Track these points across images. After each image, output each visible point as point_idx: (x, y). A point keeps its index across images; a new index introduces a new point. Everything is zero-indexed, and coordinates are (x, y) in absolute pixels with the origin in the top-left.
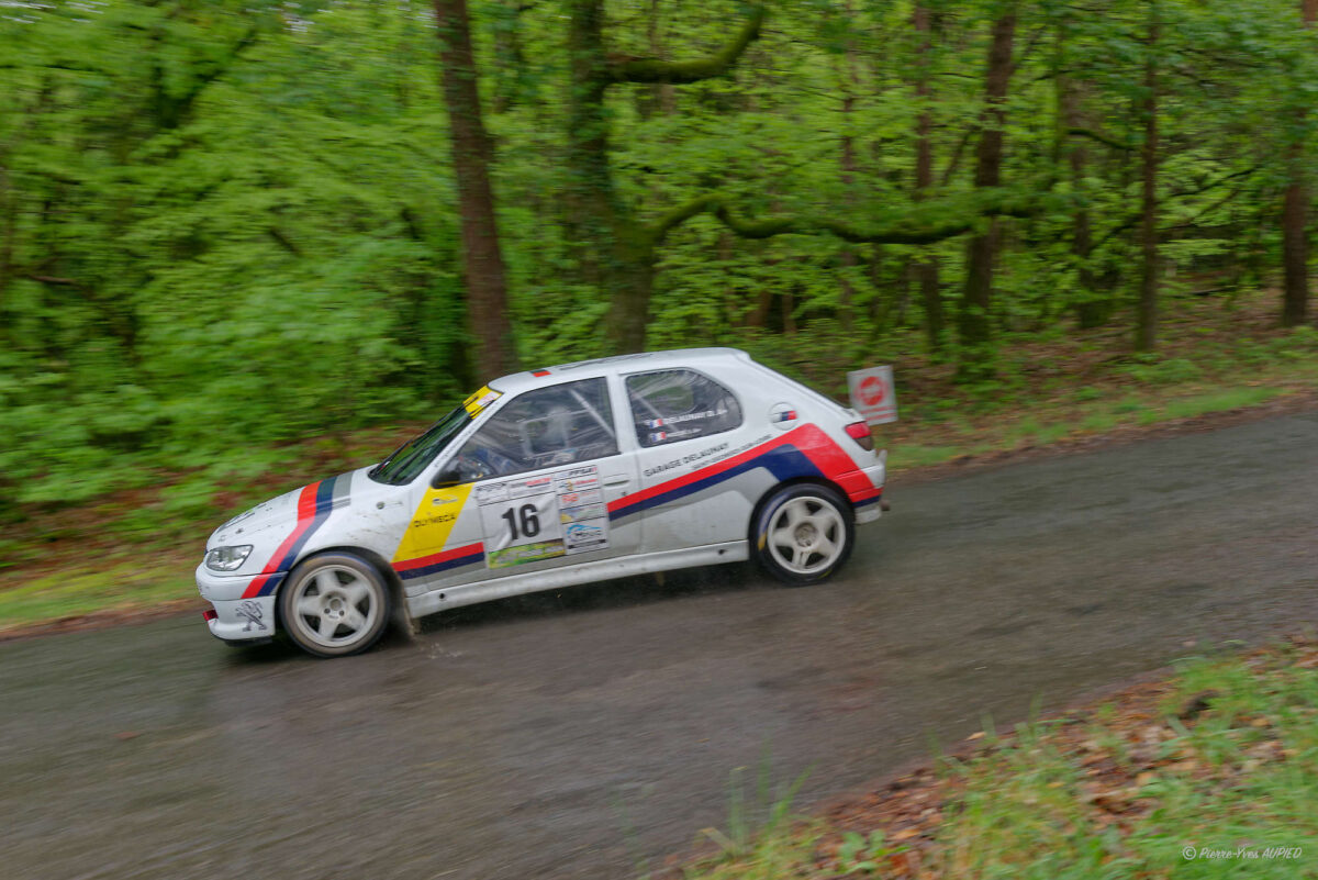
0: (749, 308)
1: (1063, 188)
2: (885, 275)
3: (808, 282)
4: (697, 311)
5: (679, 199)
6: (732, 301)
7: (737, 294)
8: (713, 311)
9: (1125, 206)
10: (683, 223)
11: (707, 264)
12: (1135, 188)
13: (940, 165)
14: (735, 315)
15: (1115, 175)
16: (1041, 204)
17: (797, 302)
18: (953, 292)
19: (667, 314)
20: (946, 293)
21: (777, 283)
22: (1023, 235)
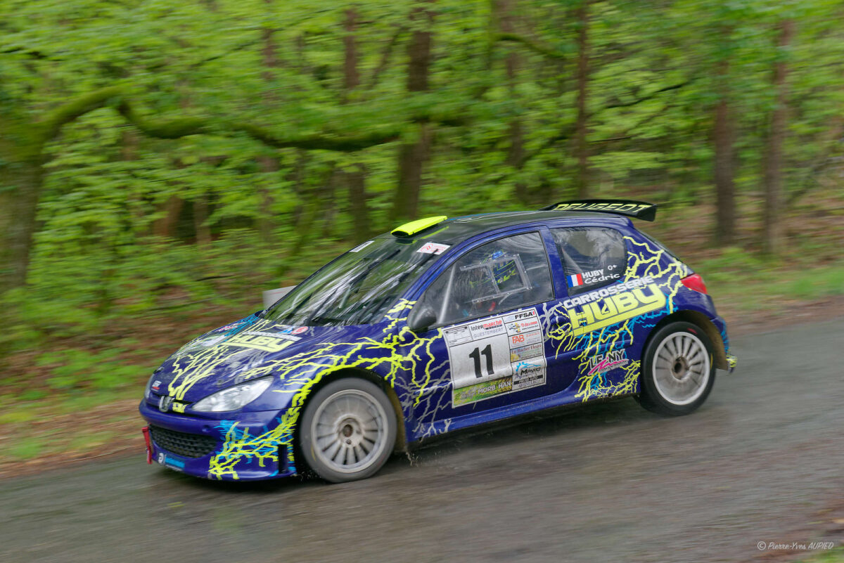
0: (155, 217)
1: (497, 93)
2: (310, 180)
3: (222, 189)
4: (95, 218)
5: (77, 88)
6: (136, 207)
7: (144, 199)
8: (114, 218)
9: (560, 115)
10: (79, 118)
11: (107, 166)
12: (569, 97)
13: (369, 63)
14: (141, 223)
15: (552, 82)
16: (471, 113)
17: (211, 209)
18: (383, 202)
19: (59, 220)
20: (374, 203)
21: (188, 188)
22: (456, 141)
